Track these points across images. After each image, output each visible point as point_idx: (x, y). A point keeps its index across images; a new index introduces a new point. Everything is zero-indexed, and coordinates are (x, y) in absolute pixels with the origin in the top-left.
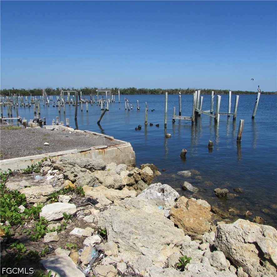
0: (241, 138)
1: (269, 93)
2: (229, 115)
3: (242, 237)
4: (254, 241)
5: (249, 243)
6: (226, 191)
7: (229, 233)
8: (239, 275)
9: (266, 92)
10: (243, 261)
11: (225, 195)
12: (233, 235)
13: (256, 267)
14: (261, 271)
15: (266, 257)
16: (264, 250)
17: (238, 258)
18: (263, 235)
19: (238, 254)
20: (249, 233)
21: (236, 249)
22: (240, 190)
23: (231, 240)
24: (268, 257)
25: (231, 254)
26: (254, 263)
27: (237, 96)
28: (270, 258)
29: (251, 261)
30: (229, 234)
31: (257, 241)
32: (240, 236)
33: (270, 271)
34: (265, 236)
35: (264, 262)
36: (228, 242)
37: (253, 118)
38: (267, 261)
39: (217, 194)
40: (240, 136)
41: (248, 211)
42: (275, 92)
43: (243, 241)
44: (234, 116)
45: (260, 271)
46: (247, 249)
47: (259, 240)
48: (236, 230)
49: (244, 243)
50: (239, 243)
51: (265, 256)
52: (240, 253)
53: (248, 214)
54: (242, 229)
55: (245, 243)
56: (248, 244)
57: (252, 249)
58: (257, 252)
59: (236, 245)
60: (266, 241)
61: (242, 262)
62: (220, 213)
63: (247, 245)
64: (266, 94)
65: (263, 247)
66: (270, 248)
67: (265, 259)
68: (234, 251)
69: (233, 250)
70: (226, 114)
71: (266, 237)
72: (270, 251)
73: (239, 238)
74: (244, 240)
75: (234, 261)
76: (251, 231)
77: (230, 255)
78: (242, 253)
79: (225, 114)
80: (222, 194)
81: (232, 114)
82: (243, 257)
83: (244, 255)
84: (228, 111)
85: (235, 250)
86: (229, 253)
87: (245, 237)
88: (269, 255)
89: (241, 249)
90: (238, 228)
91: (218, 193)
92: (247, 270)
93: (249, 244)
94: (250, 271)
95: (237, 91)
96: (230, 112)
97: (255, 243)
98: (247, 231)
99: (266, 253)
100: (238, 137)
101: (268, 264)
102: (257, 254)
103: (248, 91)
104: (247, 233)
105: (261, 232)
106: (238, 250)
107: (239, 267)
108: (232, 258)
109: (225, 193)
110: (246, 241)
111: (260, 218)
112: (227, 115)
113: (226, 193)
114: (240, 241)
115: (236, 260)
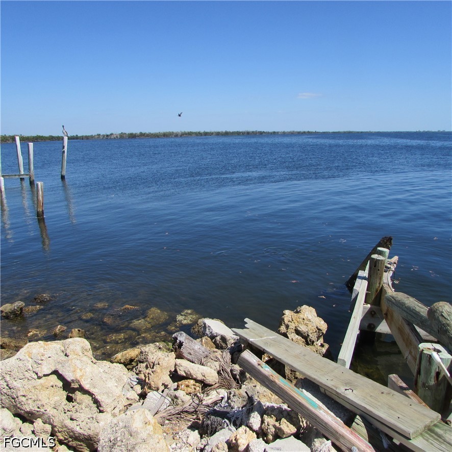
0: (43, 213)
1: (87, 138)
2: (21, 177)
3: (34, 372)
4: (53, 370)
5: (45, 375)
6: (20, 304)
7: (9, 373)
8: (37, 434)
9: (82, 136)
10: (39, 408)
11: (19, 313)
12: (18, 374)
13: (61, 408)
14: (70, 410)
15: (75, 387)
16: (69, 377)
17: (31, 407)
18: (66, 355)
19: (30, 401)
20: (42, 360)
21: (25, 394)
22: (45, 296)
23: (15, 383)
24: (76, 386)
25: (19, 405)
26: (56, 403)
27: (30, 143)
28: (80, 385)
29: (52, 402)
30: (10, 375)
31: (58, 367)
32: (29, 370)
33: (84, 404)
34: (68, 356)
35: (73, 395)
36: (10, 389)
37: (63, 177)
38: (77, 392)
39: (4, 315)
40: (41, 210)
41: (59, 326)
42: (95, 135)
43: (36, 377)
44: (30, 178)
45: (68, 411)
46: (43, 386)
47: (60, 365)
48: (21, 364)
49: (37, 380)
50: (30, 382)
51: (73, 385)
52: (33, 398)
53: (59, 330)
54: (30, 359)
55: (39, 378)
56: (44, 378)
57: (52, 384)
58: (60, 384)
59: (25, 387)
60: (69, 362)
61: (39, 410)
62: (12, 344)
63: (43, 380)
64: (82, 139)
65: (67, 374)
66: (78, 371)
67: (73, 390)
68: (24, 399)
69: (20, 397)
70: (15, 175)
71: (70, 356)
72: (78, 375)
73: (27, 374)
74: (37, 374)
75: (26, 415)
76: (46, 356)
77: (19, 408)
78: (36, 396)
79: (13, 177)
80: (13, 312)
81: (27, 175)
82: (38, 402)
83: (40, 398)
84: (20, 171)
85: (24, 396)
86: (15, 406)
87: (38, 369)
88: (78, 381)
89: (33, 391)
90: (25, 358)
91: (6, 313)
92: (49, 419)
93: (47, 377)
94: (53, 418)
95: (36, 136)
96: (22, 172)
97: (56, 372)
98: (39, 358)
99: (72, 380)
100: (38, 212)
101: (78, 395)
102: (61, 387)
103: (54, 135)
104: (40, 362)
105: (63, 351)
106: (30, 395)
107: (36, 420)
108: (23, 412)
109: (19, 310)
110: (40, 374)
111: (79, 330)
112: (17, 177)
113: (21, 309)
114: (30, 378)
115: (28, 413)
